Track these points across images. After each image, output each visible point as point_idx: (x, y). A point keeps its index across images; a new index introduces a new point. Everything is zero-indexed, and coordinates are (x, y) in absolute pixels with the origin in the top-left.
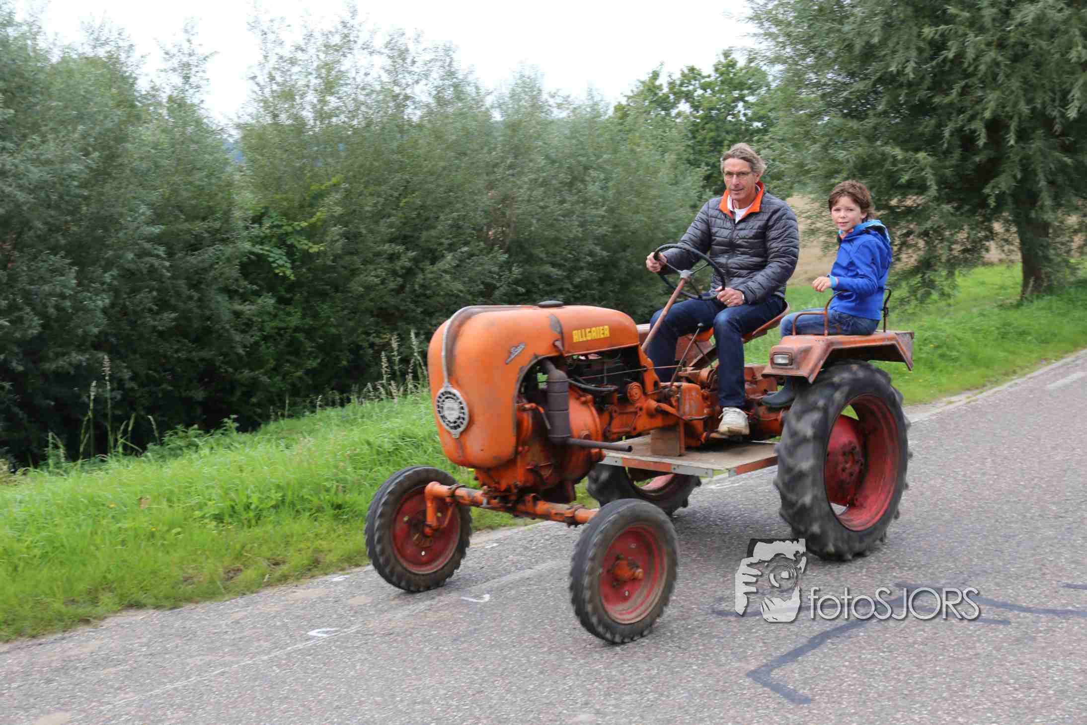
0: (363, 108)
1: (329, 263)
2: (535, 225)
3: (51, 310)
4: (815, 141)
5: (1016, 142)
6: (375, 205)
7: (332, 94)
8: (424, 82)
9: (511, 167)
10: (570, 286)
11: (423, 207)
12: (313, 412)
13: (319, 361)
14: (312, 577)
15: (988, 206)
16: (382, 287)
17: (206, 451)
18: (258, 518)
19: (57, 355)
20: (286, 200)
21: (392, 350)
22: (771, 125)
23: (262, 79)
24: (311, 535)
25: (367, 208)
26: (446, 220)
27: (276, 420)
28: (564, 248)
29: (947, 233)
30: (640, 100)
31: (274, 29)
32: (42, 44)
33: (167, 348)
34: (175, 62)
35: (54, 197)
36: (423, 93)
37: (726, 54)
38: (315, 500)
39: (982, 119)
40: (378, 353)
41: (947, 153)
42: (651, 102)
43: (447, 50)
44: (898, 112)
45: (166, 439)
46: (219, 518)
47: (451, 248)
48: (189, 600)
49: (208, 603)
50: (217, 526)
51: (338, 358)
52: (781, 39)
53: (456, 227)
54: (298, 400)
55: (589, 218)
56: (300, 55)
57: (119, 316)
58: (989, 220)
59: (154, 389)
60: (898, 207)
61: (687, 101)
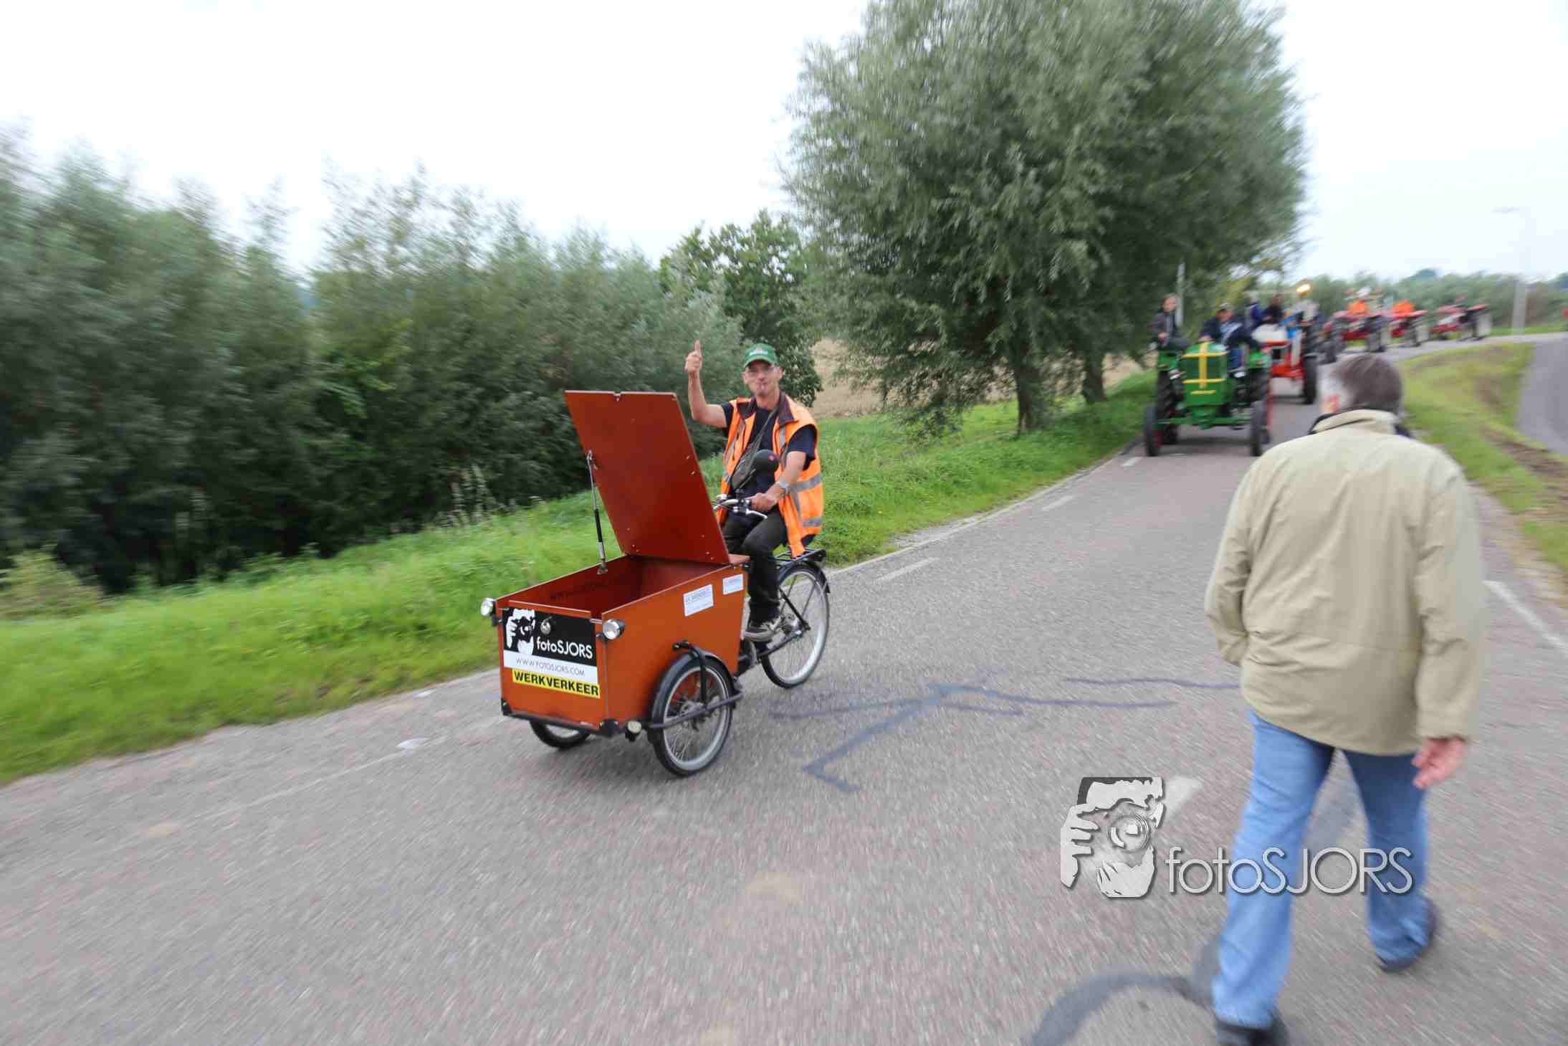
0: (430, 258)
1: (399, 400)
3: (138, 447)
5: (1013, 296)
6: (441, 345)
7: (402, 244)
8: (487, 234)
11: (487, 348)
12: (389, 538)
13: (391, 492)
15: (991, 352)
16: (450, 421)
19: (143, 489)
20: (358, 341)
22: (804, 278)
25: (433, 349)
26: (509, 360)
29: (956, 375)
30: (682, 253)
31: (348, 184)
32: (130, 197)
33: (247, 482)
34: (258, 215)
35: (137, 339)
36: (486, 244)
39: (983, 278)
40: (447, 483)
41: (957, 305)
42: (693, 254)
43: (511, 205)
44: (914, 269)
45: (249, 565)
47: (515, 388)
51: (409, 488)
52: (811, 205)
53: (518, 367)
54: (375, 527)
56: (371, 208)
57: (202, 451)
58: (991, 364)
59: (235, 519)
60: (915, 352)
61: (727, 255)
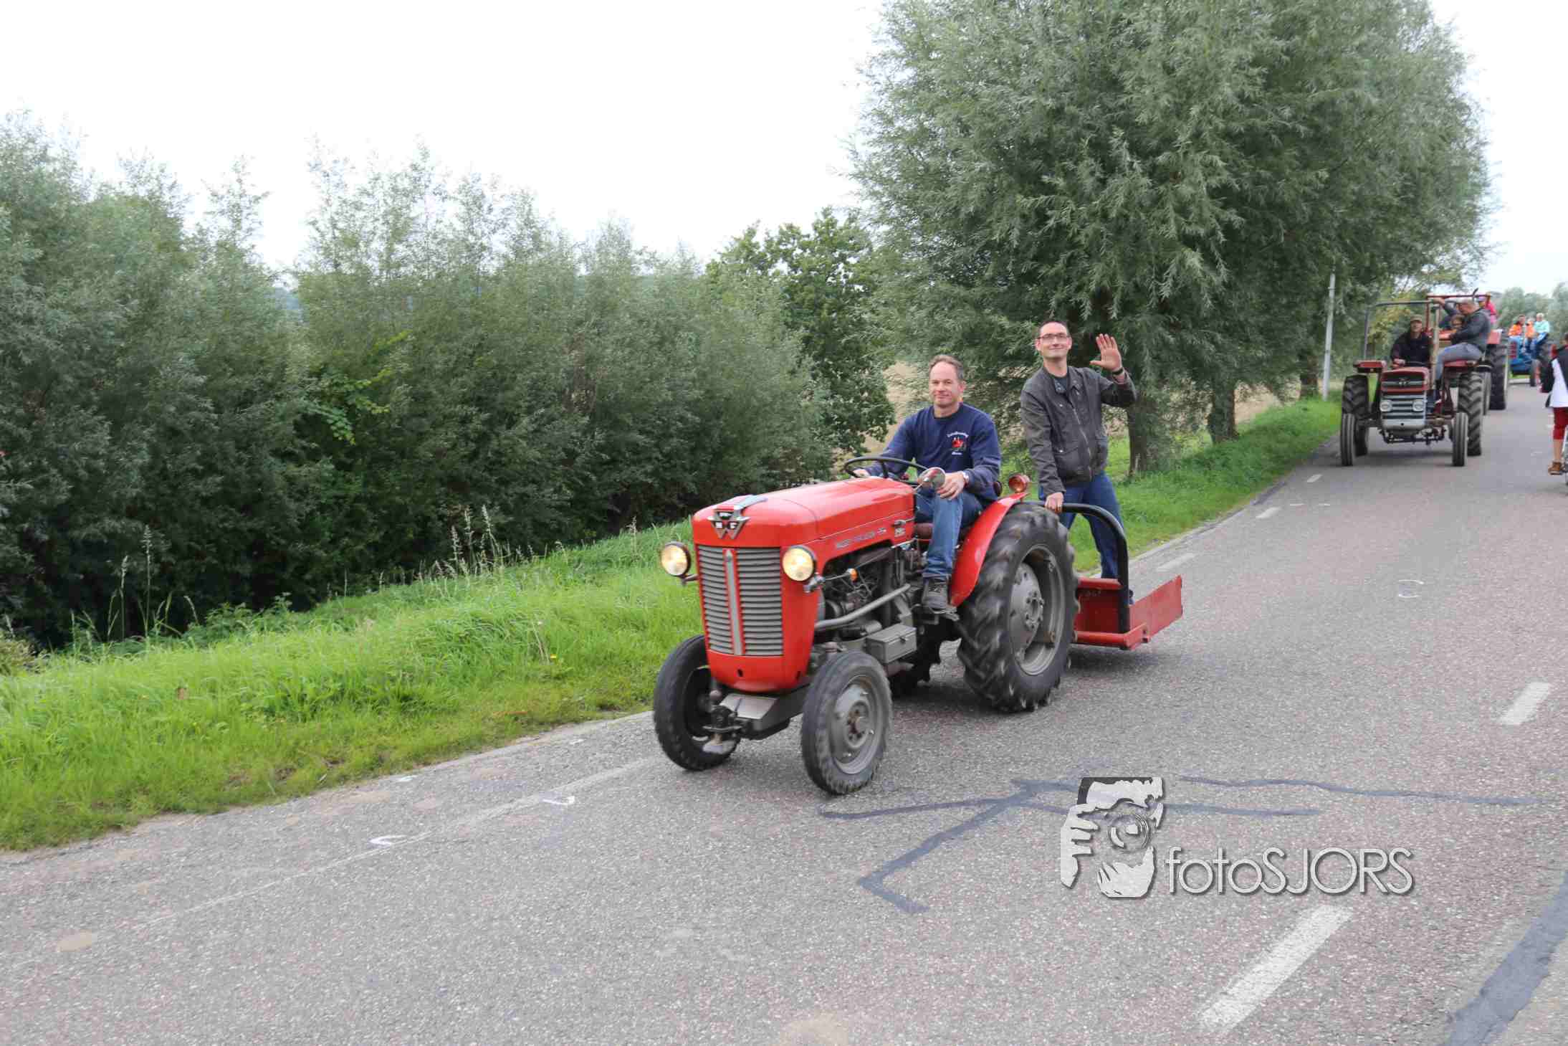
0: (434, 258)
1: (394, 425)
2: (621, 388)
3: (82, 472)
4: (920, 307)
5: (1121, 313)
6: (446, 362)
7: (400, 242)
8: (501, 231)
9: (595, 325)
10: (660, 457)
11: (499, 367)
12: (375, 590)
13: (382, 533)
14: (375, 777)
16: (453, 452)
17: (254, 635)
18: (314, 710)
19: (88, 522)
20: (346, 355)
21: (465, 524)
22: (875, 288)
23: (324, 224)
24: (374, 730)
25: (437, 367)
26: (523, 380)
27: (333, 598)
28: (654, 413)
30: (734, 258)
31: (337, 170)
32: (77, 181)
33: (213, 517)
34: (224, 204)
35: (87, 348)
36: (499, 243)
37: (826, 213)
38: (379, 690)
39: (1088, 291)
40: (448, 525)
42: (746, 259)
43: (525, 198)
44: (1006, 279)
45: (209, 618)
46: (270, 711)
47: (530, 411)
48: (235, 803)
49: (256, 806)
50: (267, 720)
51: (403, 530)
52: (884, 199)
53: (536, 390)
54: (358, 576)
55: (678, 382)
56: (365, 200)
57: (157, 479)
59: (197, 562)
60: (1005, 378)
61: (785, 260)
